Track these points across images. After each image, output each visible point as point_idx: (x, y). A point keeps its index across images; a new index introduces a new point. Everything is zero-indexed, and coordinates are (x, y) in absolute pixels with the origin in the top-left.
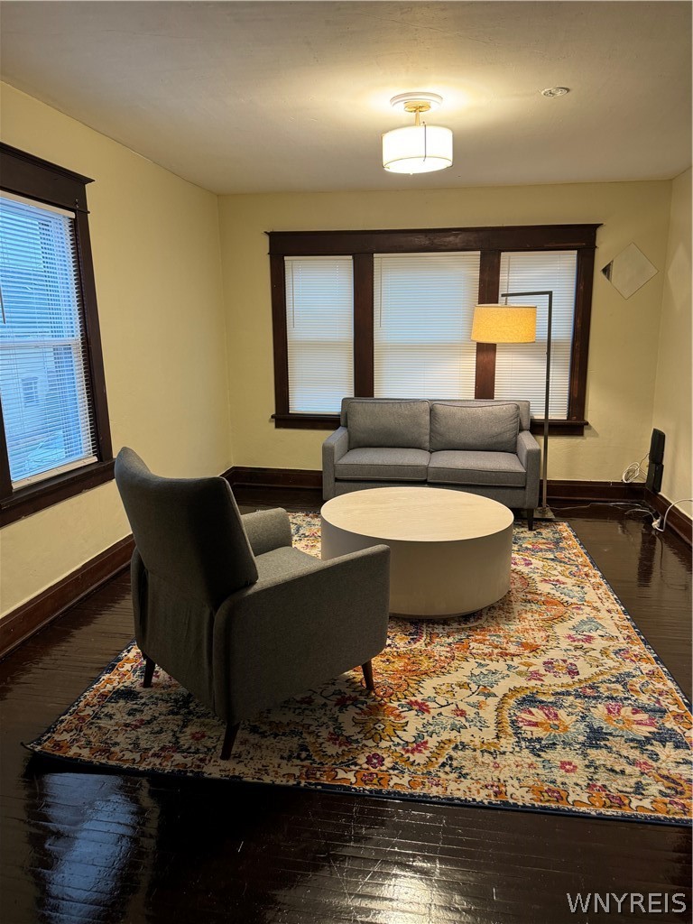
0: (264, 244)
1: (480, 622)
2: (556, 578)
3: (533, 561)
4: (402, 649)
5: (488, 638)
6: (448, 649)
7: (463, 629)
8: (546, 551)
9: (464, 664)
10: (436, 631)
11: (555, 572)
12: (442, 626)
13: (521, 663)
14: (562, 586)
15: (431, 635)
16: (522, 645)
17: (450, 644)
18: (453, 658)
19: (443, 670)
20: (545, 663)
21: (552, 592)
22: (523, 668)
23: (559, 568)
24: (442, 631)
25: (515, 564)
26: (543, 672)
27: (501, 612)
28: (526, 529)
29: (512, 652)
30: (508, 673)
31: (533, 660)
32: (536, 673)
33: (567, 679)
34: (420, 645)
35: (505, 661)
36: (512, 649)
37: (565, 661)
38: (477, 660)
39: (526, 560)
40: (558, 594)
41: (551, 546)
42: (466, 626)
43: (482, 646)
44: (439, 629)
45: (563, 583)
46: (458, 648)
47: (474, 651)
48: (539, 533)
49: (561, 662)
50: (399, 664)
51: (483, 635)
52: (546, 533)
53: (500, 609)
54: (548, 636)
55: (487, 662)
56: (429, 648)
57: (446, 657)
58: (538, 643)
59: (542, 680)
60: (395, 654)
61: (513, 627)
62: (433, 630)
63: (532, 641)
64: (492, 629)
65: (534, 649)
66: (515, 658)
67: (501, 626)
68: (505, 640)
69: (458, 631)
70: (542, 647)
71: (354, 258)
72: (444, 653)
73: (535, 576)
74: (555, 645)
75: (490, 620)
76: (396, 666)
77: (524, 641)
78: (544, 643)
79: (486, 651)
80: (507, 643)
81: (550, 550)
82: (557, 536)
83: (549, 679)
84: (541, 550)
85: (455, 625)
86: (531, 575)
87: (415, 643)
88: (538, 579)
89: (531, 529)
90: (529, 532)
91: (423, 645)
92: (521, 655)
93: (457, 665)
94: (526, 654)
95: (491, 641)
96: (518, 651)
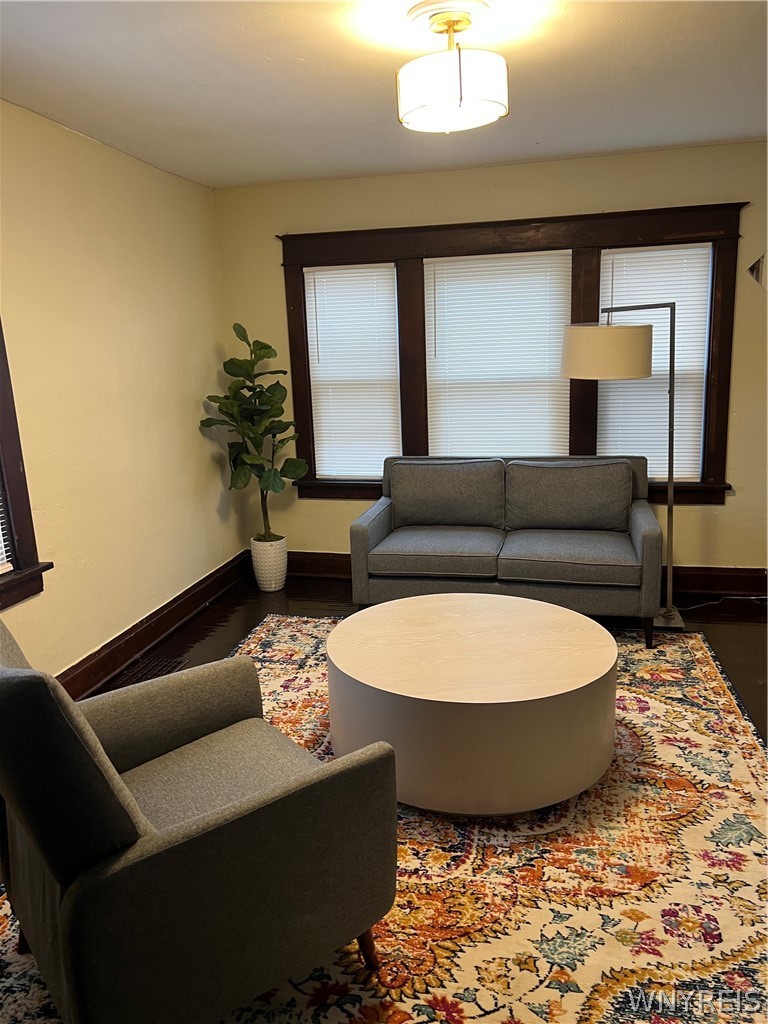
0: (277, 251)
1: (564, 822)
2: (685, 735)
3: (652, 703)
4: (436, 880)
5: (573, 856)
6: (508, 881)
7: (535, 837)
8: (671, 684)
9: (532, 914)
10: (493, 842)
11: (684, 725)
12: (502, 832)
13: (624, 913)
14: (695, 751)
15: (485, 851)
16: (628, 872)
17: (511, 870)
18: (514, 900)
19: (496, 927)
20: (665, 913)
21: (680, 762)
22: (627, 924)
23: (691, 717)
24: (502, 841)
25: (624, 709)
26: (660, 935)
27: (598, 802)
28: (642, 646)
29: (610, 886)
30: (602, 934)
31: (645, 907)
32: (648, 936)
33: (700, 952)
34: (464, 872)
35: (599, 908)
36: (612, 882)
37: (697, 909)
38: (554, 906)
39: (640, 701)
40: (687, 767)
41: (679, 676)
42: (543, 831)
43: (564, 875)
44: (498, 839)
45: (696, 746)
46: (523, 878)
47: (550, 885)
48: (662, 653)
49: (691, 911)
50: (426, 914)
51: (567, 851)
52: (672, 651)
53: (598, 796)
54: (671, 854)
55: (571, 909)
56: (478, 877)
57: (504, 899)
58: (655, 869)
59: (659, 954)
60: (423, 890)
61: (615, 834)
62: (488, 840)
63: (644, 863)
64: (581, 836)
65: (647, 881)
66: (616, 902)
67: (597, 830)
68: (601, 863)
69: (529, 842)
70: (660, 879)
71: (397, 266)
72: (501, 889)
73: (653, 731)
74: (681, 873)
75: (580, 818)
76: (420, 916)
77: (632, 863)
78: (664, 868)
79: (570, 884)
80: (604, 869)
81: (677, 683)
82: (687, 656)
83: (672, 952)
84: (664, 683)
85: (525, 831)
86: (647, 729)
87: (458, 866)
88: (657, 737)
89: (649, 646)
90: (646, 651)
91: (470, 872)
92: (625, 894)
93: (519, 915)
94: (634, 893)
95: (578, 864)
96: (621, 885)
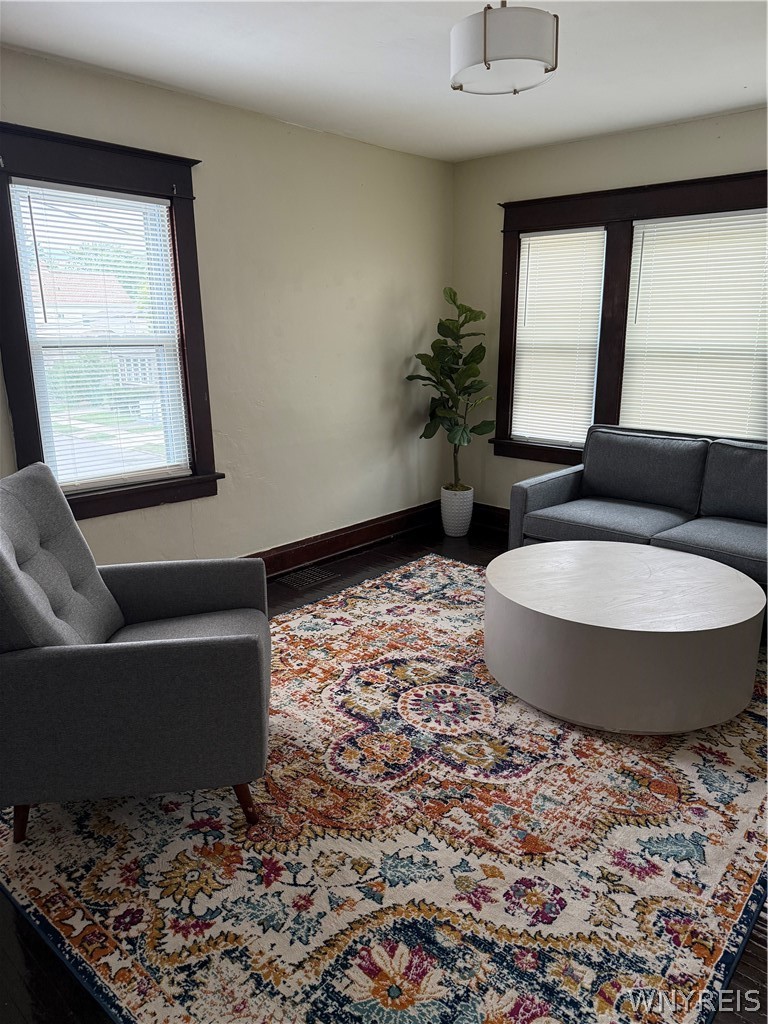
0: (498, 218)
2: (724, 750)
9: (405, 836)
13: (484, 866)
14: (719, 766)
16: (524, 839)
19: (367, 833)
22: (477, 875)
26: (497, 895)
29: (496, 842)
30: (447, 873)
32: (484, 891)
35: (467, 854)
36: (502, 840)
40: (693, 777)
43: (465, 819)
45: (726, 763)
49: (549, 890)
50: (326, 803)
51: (489, 803)
54: (585, 840)
56: (392, 793)
57: (395, 816)
58: (554, 846)
59: (478, 908)
60: (341, 786)
63: (548, 838)
65: (535, 852)
66: (487, 855)
68: (508, 822)
70: (550, 854)
71: (606, 229)
72: (401, 808)
74: (577, 858)
77: (536, 833)
78: (565, 848)
79: (463, 828)
80: (506, 828)
83: (491, 911)
87: (384, 780)
91: (390, 787)
92: (503, 853)
93: (395, 832)
94: (512, 856)
95: (487, 815)
96: (508, 845)
